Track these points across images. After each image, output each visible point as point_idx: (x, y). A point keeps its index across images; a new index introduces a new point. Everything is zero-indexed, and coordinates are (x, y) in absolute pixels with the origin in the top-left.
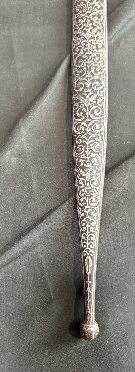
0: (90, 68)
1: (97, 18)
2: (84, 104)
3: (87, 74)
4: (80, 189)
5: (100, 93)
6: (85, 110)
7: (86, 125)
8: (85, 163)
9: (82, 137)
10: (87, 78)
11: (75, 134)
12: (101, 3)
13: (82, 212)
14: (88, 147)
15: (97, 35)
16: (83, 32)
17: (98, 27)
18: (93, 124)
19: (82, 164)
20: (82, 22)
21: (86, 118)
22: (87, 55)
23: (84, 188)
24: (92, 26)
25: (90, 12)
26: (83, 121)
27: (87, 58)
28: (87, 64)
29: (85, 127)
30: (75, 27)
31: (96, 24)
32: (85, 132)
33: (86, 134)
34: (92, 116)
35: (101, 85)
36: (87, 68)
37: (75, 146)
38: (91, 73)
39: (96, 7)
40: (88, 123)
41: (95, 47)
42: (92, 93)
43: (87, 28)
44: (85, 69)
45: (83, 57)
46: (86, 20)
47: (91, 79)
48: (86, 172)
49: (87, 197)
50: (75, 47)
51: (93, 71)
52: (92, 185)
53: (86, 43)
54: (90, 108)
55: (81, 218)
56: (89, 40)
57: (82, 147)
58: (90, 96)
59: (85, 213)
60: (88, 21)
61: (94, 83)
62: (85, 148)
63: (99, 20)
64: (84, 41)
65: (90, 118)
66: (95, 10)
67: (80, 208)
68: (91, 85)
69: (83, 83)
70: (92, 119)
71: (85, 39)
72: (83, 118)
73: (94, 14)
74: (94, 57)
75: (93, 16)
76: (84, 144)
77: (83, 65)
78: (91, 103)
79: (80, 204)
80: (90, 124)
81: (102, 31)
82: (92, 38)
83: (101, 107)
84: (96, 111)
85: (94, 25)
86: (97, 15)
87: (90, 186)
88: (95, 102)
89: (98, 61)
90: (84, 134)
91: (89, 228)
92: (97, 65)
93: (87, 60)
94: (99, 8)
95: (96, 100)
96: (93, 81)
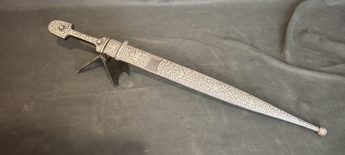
0: (200, 80)
1: (175, 67)
2: (216, 90)
3: (202, 83)
4: (257, 109)
5: (214, 81)
6: (220, 91)
7: (227, 93)
8: (245, 101)
9: (232, 98)
10: (204, 84)
11: (229, 100)
12: (168, 63)
13: (269, 112)
14: (238, 97)
15: (185, 71)
16: (179, 76)
17: (180, 69)
18: (228, 90)
19: (245, 103)
20: (173, 74)
21: (224, 92)
22: (192, 79)
23: (258, 107)
24: (178, 71)
25: (170, 68)
26: (224, 93)
27: (194, 79)
28: (197, 81)
29: (228, 94)
30: (173, 78)
31: (178, 69)
32: (230, 95)
33: (231, 95)
34: (224, 89)
35: (211, 79)
36: (199, 81)
37: (235, 103)
38: (203, 81)
39: (169, 65)
40: (226, 92)
41: (190, 74)
42: (213, 85)
43: (178, 73)
44: (199, 83)
45: (192, 81)
46: (173, 72)
47: (206, 82)
48: (250, 103)
49: (263, 107)
50: (184, 83)
51: (202, 80)
52: (258, 103)
53: (186, 77)
54: (219, 88)
55: (271, 114)
56: (185, 75)
57: (237, 100)
58: (214, 86)
59: (270, 111)
60: (175, 71)
61: (208, 81)
62: (238, 98)
63: (177, 67)
64: (184, 77)
65: (224, 90)
66: (170, 66)
67: (267, 113)
68: (208, 83)
69: (206, 87)
70: (226, 89)
71: (183, 76)
72: (223, 93)
73: (172, 67)
74: (195, 76)
75: (173, 68)
76: (236, 98)
77: (196, 83)
78: (217, 87)
79: (265, 112)
80: (227, 91)
81: (183, 68)
82: (185, 73)
83: (221, 84)
84: (222, 86)
85: (178, 70)
86: (174, 66)
87: (258, 104)
88: (218, 85)
89: (198, 76)
90: (231, 96)
91: (277, 112)
92: (200, 77)
93: (195, 80)
94: (170, 64)
95: (217, 84)
96: (207, 82)
